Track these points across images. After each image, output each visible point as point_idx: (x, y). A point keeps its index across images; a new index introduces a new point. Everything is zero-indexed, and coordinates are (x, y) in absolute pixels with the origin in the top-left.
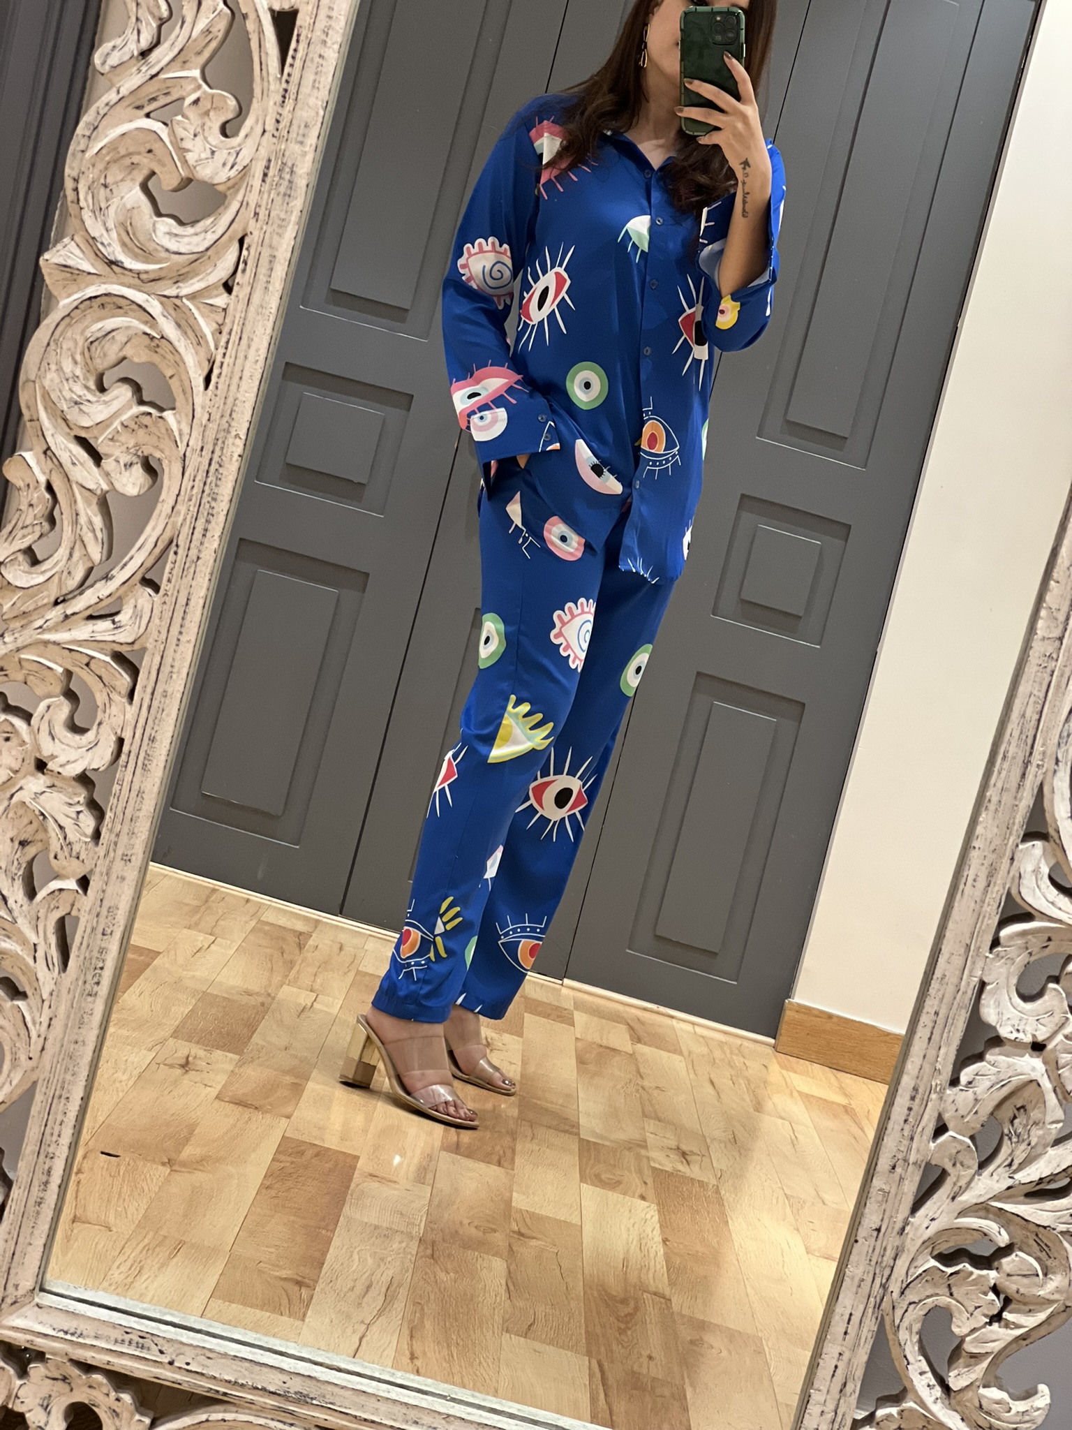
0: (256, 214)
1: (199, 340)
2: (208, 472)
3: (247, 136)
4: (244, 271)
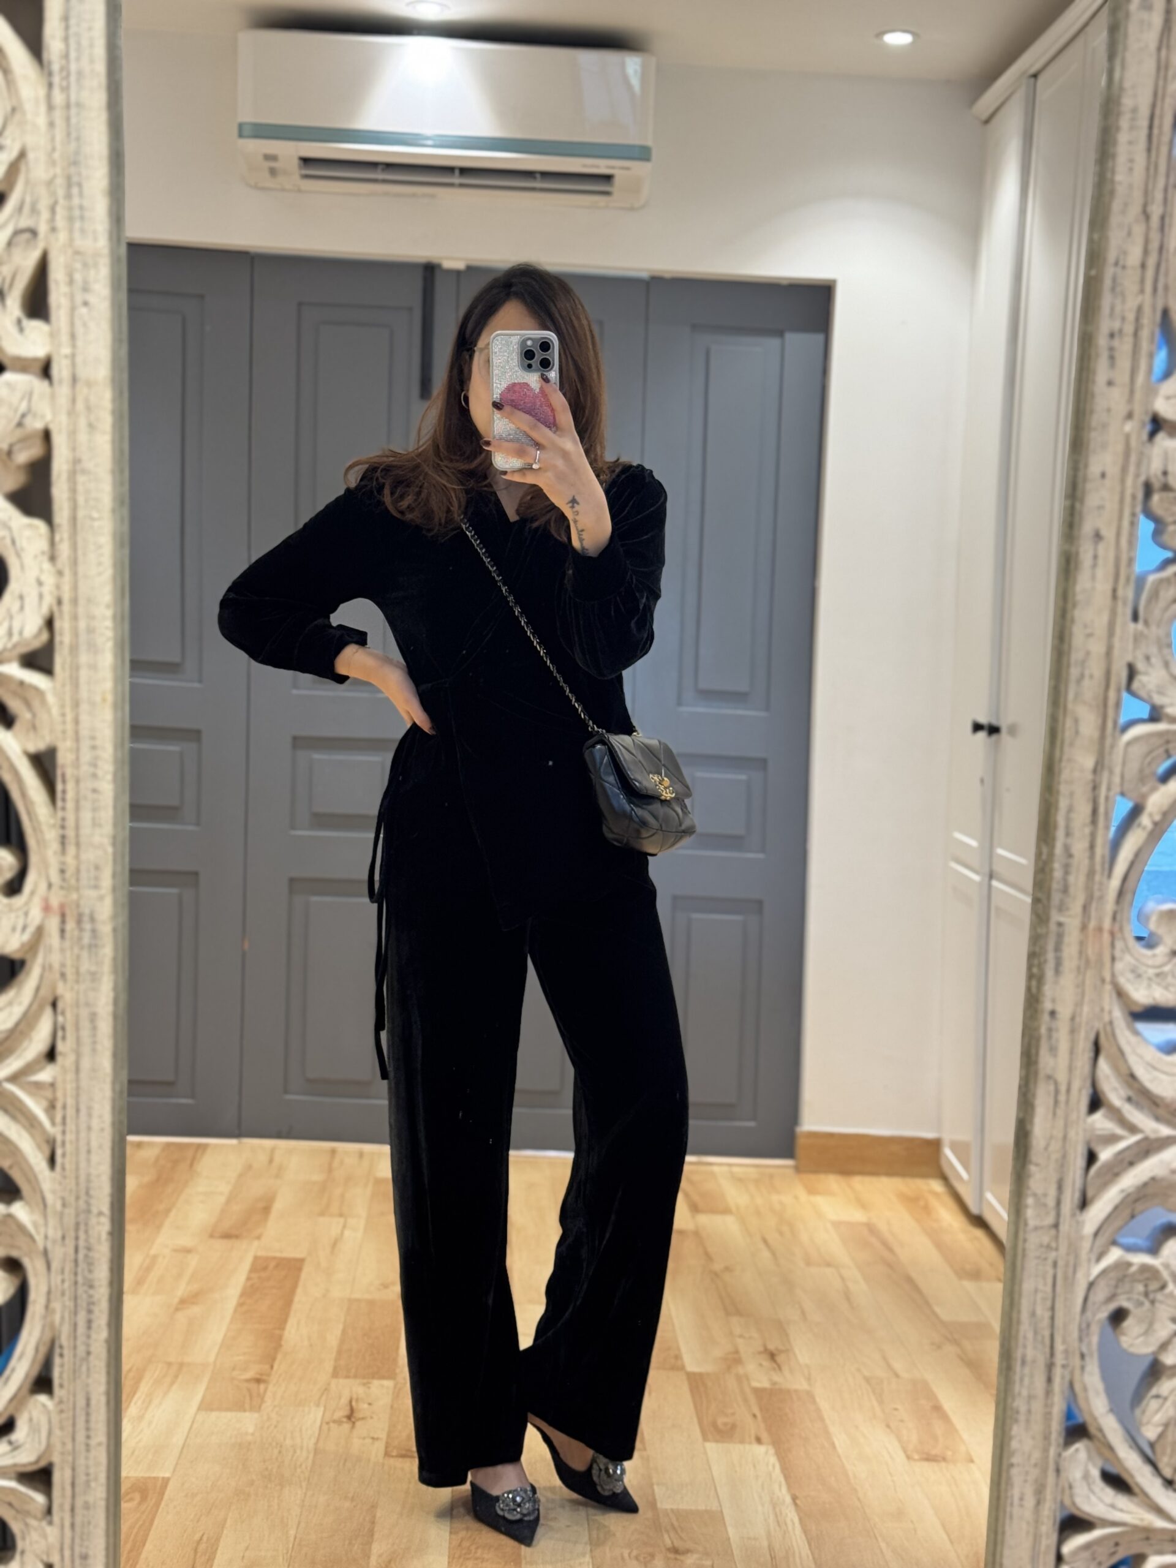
1: (30, 1122)
2: (76, 1261)
3: (33, 893)
4: (64, 1038)
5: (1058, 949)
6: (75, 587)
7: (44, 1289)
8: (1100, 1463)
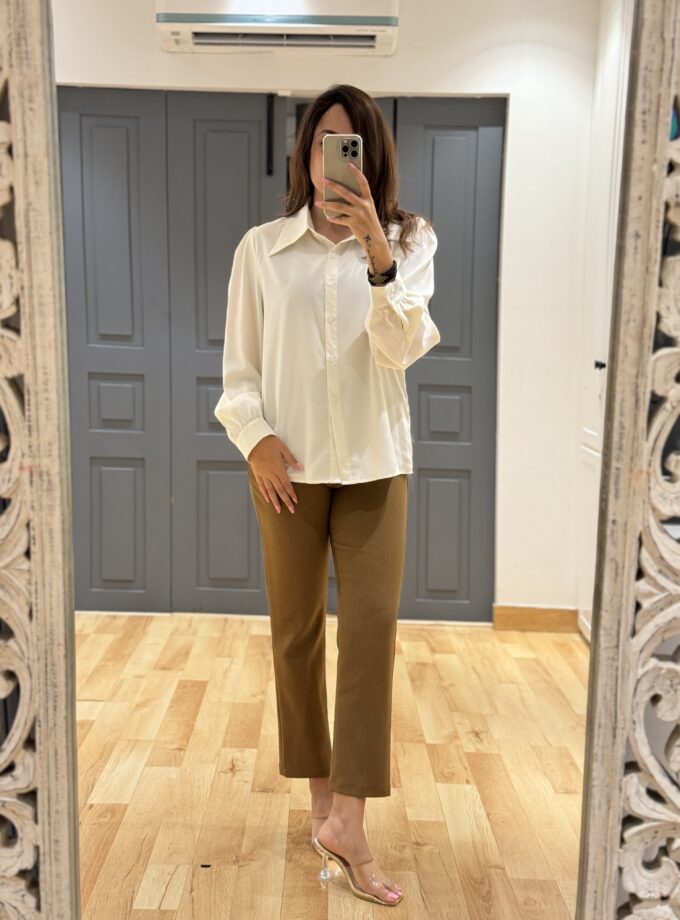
0: (33, 507)
1: (18, 592)
2: (46, 672)
3: (13, 461)
4: (34, 544)
5: (617, 483)
6: (31, 279)
7: (28, 687)
8: (646, 784)
